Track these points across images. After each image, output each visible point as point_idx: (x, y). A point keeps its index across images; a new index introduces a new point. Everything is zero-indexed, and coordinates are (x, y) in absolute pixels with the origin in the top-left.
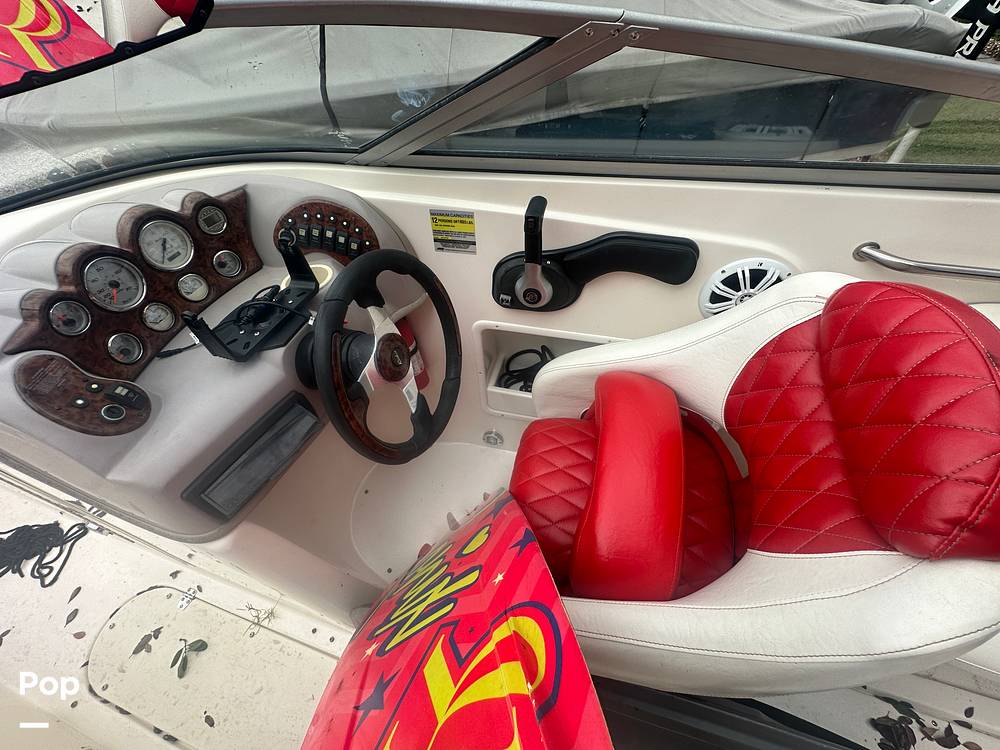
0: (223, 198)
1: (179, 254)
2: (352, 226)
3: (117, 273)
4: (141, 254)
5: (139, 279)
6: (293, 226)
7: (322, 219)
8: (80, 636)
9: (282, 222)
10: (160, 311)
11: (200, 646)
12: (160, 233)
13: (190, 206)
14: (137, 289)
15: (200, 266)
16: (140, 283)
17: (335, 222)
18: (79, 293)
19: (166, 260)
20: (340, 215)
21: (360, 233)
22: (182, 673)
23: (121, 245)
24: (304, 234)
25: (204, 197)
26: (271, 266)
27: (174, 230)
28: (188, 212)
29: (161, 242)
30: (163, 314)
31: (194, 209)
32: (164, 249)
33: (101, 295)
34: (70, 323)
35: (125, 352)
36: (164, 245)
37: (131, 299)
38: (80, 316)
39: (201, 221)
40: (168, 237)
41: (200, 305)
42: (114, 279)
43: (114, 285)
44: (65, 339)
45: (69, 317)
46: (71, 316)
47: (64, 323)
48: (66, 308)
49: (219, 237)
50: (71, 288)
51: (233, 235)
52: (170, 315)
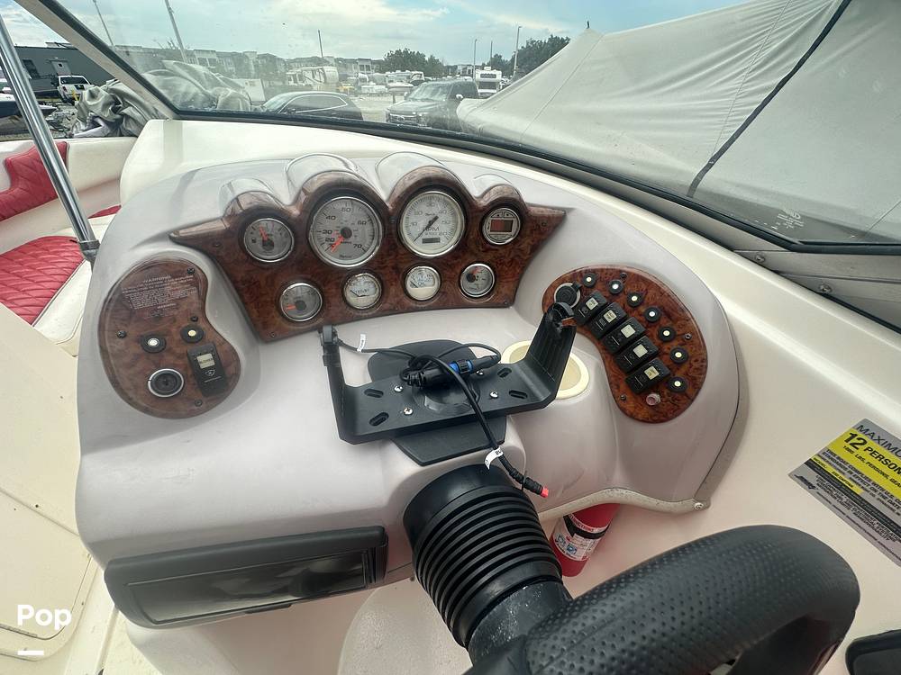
0: (533, 209)
1: (438, 240)
2: (675, 344)
3: (359, 223)
4: (399, 218)
5: (375, 242)
6: (587, 291)
7: (635, 306)
9: (577, 276)
10: (372, 286)
12: (437, 208)
13: (492, 197)
14: (365, 251)
15: (448, 267)
16: (373, 246)
17: (651, 323)
18: (298, 220)
19: (420, 239)
20: (669, 316)
21: (679, 363)
24: (591, 307)
25: (514, 196)
26: (519, 311)
27: (454, 214)
29: (431, 218)
30: (372, 290)
31: (492, 203)
33: (324, 236)
34: (268, 244)
35: (300, 305)
36: (431, 223)
37: (350, 257)
38: (285, 243)
39: (489, 220)
40: (442, 218)
41: (413, 304)
42: (352, 228)
43: (346, 233)
44: (245, 257)
45: (273, 238)
46: (276, 238)
47: (263, 241)
48: (279, 227)
49: (493, 247)
50: (295, 212)
51: (509, 255)
52: (376, 296)
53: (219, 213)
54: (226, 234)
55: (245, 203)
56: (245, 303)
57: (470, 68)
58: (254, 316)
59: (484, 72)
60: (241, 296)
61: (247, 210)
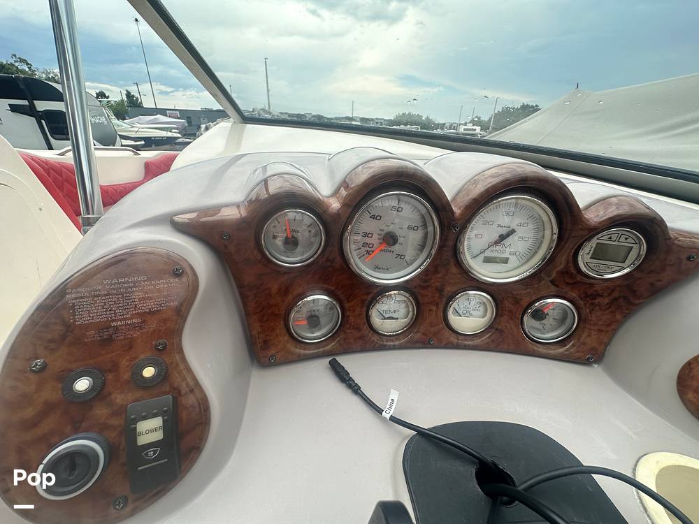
1: (506, 261)
4: (464, 228)
5: (424, 253)
10: (403, 305)
14: (409, 265)
16: (421, 259)
18: (337, 216)
19: (481, 257)
23: (454, 199)
27: (541, 228)
28: (593, 217)
29: (504, 231)
30: (403, 311)
32: (496, 243)
34: (291, 242)
35: (313, 321)
36: (503, 238)
37: (387, 270)
38: (312, 244)
39: (594, 242)
40: (521, 232)
41: (453, 339)
42: (398, 233)
43: (390, 239)
44: (259, 257)
45: (299, 236)
46: (303, 235)
47: (287, 237)
48: (308, 223)
49: (586, 280)
50: (335, 205)
51: (610, 295)
52: (407, 320)
53: (239, 197)
54: (242, 224)
55: (274, 187)
56: (247, 314)
57: (456, 125)
58: (255, 333)
59: (466, 127)
60: (245, 304)
61: (274, 195)
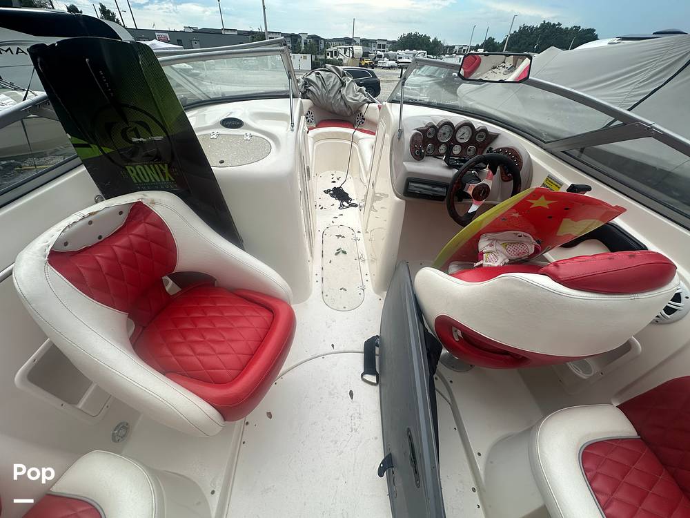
0: (490, 133)
3: (448, 132)
4: (456, 133)
5: (450, 136)
8: (333, 222)
9: (498, 149)
11: (345, 253)
12: (466, 130)
14: (447, 138)
15: (464, 147)
17: (513, 158)
22: (337, 254)
29: (464, 132)
30: (445, 149)
31: (480, 130)
32: (462, 135)
33: (440, 134)
37: (443, 140)
39: (478, 134)
43: (445, 134)
49: (477, 142)
51: (481, 145)
